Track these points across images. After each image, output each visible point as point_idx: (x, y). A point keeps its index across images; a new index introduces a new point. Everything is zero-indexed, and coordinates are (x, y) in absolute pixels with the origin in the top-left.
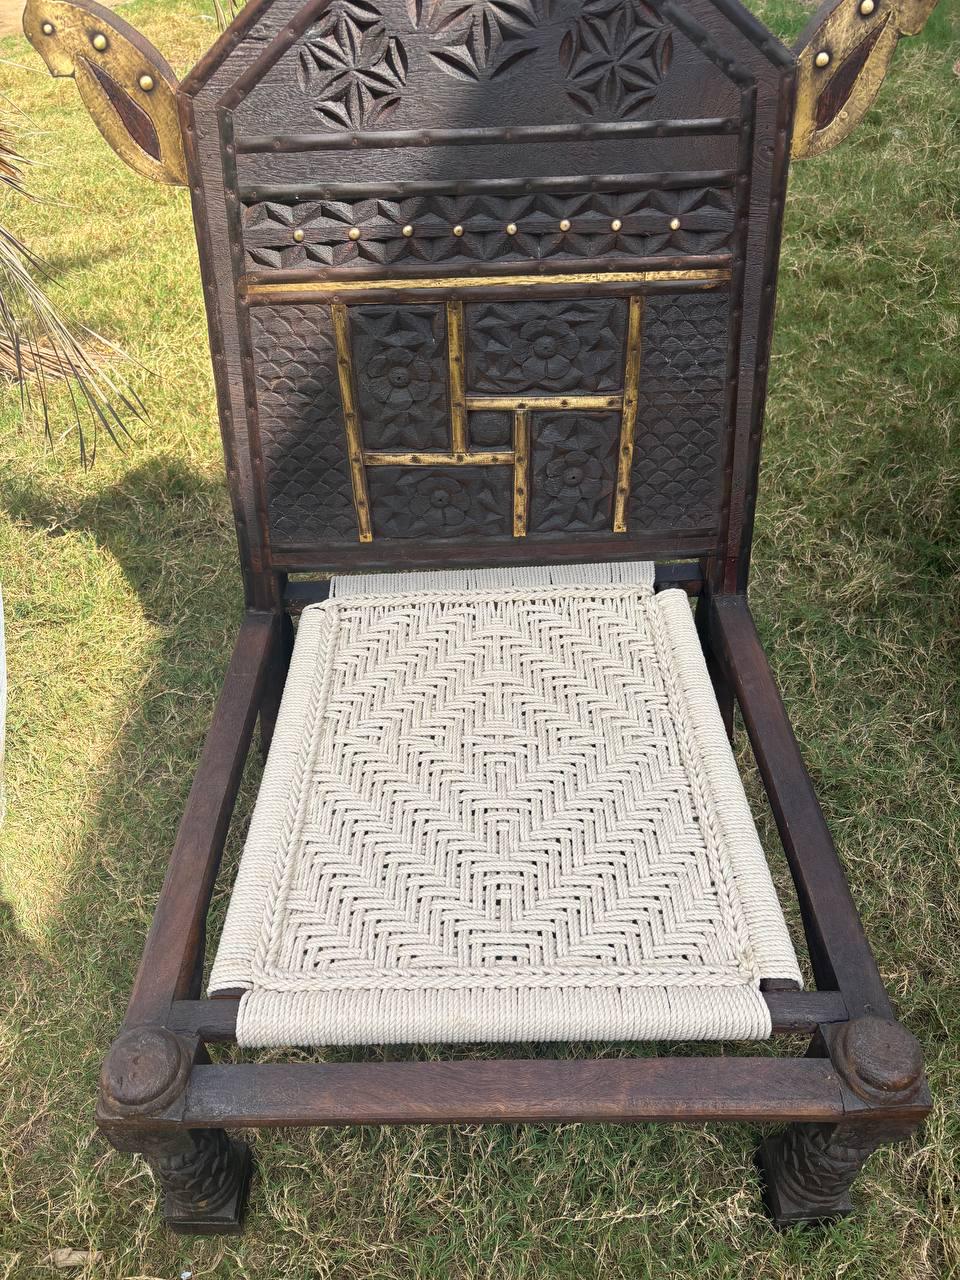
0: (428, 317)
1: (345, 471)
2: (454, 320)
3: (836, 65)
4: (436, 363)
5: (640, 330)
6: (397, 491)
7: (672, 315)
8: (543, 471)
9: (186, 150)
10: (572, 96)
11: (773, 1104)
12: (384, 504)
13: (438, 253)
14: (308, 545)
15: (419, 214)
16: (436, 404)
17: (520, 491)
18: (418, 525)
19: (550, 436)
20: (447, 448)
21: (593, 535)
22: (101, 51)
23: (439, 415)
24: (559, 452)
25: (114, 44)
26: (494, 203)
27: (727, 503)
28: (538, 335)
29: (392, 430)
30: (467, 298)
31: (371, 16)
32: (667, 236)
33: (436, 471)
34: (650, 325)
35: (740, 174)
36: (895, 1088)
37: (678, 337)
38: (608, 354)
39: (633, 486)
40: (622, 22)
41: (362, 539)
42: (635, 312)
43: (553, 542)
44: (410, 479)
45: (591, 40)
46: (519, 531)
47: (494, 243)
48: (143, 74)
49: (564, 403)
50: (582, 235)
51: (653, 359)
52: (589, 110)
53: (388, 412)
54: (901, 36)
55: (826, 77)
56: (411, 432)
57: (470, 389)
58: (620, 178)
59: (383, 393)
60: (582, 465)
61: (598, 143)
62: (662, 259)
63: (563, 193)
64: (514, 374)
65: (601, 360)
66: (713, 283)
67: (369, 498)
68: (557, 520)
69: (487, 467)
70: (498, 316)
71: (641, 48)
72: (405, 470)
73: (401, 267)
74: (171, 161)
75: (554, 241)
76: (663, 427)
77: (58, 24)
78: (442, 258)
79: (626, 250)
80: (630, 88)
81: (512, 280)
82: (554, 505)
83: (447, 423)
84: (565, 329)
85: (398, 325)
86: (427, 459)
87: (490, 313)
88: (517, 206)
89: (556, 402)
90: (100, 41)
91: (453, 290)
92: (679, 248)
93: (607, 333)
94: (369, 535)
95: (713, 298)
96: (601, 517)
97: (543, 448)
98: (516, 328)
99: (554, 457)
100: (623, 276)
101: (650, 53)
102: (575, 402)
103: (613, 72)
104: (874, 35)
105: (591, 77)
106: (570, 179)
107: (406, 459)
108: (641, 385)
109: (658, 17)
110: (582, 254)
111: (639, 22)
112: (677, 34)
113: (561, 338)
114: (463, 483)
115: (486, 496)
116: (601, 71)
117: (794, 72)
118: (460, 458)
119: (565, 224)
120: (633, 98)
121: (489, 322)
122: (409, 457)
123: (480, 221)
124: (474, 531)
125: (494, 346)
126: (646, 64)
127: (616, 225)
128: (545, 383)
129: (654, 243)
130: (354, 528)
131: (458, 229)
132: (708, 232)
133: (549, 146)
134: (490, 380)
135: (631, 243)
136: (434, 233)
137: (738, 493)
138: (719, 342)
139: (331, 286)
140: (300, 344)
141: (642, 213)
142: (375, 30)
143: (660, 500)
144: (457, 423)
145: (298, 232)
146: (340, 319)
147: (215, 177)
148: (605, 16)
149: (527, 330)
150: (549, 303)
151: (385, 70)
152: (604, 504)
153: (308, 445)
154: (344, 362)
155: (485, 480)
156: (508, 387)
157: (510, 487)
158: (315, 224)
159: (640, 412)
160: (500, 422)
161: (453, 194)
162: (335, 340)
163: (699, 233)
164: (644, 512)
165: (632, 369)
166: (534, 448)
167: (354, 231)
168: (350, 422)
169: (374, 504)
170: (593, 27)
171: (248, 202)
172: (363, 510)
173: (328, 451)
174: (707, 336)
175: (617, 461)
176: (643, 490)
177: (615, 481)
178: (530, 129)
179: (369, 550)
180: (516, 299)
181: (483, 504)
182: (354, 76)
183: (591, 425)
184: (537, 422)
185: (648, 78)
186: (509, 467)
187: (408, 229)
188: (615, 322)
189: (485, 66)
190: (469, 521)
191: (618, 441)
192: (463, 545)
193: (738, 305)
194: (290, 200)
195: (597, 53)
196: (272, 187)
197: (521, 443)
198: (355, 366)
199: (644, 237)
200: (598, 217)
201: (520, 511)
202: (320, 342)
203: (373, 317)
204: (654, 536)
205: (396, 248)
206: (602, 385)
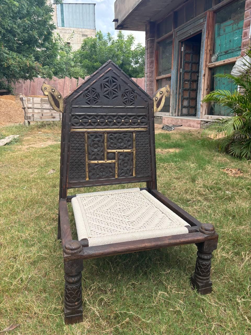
0: (101, 136)
1: (85, 165)
2: (106, 135)
3: (158, 100)
4: (102, 144)
5: (135, 138)
6: (94, 169)
7: (139, 136)
8: (120, 164)
10: (123, 102)
12: (91, 172)
14: (75, 182)
15: (100, 118)
16: (102, 151)
17: (117, 168)
18: (98, 176)
19: (121, 157)
20: (104, 160)
21: (129, 177)
22: (53, 92)
23: (102, 153)
24: (123, 160)
25: (55, 91)
26: (112, 117)
27: (152, 170)
28: (119, 139)
29: (94, 157)
30: (108, 133)
31: (95, 90)
32: (138, 123)
33: (102, 164)
35: (148, 114)
37: (141, 139)
39: (136, 167)
40: (129, 93)
41: (87, 180)
42: (134, 134)
43: (122, 179)
44: (96, 166)
45: (125, 95)
46: (116, 177)
47: (112, 123)
48: (59, 96)
49: (124, 151)
50: (125, 122)
51: (138, 143)
52: (126, 104)
53: (93, 153)
55: (157, 101)
56: (97, 157)
57: (108, 149)
58: (131, 114)
59: (93, 150)
60: (127, 163)
61: (127, 109)
62: (138, 126)
63: (123, 116)
64: (115, 146)
65: (129, 143)
66: (145, 130)
67: (89, 171)
68: (123, 174)
69: (111, 163)
70: (113, 136)
71: (132, 97)
72: (96, 164)
73: (97, 127)
74: (61, 109)
75: (121, 123)
76: (140, 155)
77: (47, 88)
78: (104, 126)
79: (132, 125)
80: (131, 102)
81: (115, 130)
82: (123, 171)
83: (104, 155)
84: (123, 138)
85: (96, 137)
86: (100, 162)
87: (111, 135)
88: (115, 118)
89: (122, 151)
91: (106, 131)
92: (140, 125)
93: (130, 139)
94: (88, 179)
95: (146, 133)
96: (131, 173)
97: (120, 159)
98: (116, 138)
99: (122, 161)
100: (132, 129)
101: (134, 97)
102: (125, 151)
103: (129, 99)
104: (163, 96)
106: (123, 114)
107: (96, 162)
108: (136, 147)
109: (134, 93)
110: (126, 126)
111: (132, 93)
112: (137, 95)
113: (122, 139)
114: (107, 167)
115: (110, 169)
116: (127, 99)
117: (153, 100)
118: (106, 161)
119: (123, 121)
120: (132, 103)
121: (111, 137)
122: (97, 161)
123: (110, 120)
124: (108, 177)
125: (112, 141)
126: (133, 99)
127: (130, 121)
128: (120, 147)
129: (136, 124)
130: (85, 177)
131: (106, 121)
132: (144, 123)
133: (120, 109)
134: (111, 147)
135: (133, 124)
136: (103, 122)
137: (153, 168)
138: (147, 140)
139: (85, 130)
140: (78, 140)
141: (134, 119)
142: (95, 92)
143: (140, 169)
144: (106, 155)
145: (81, 121)
146: (86, 135)
147: (68, 111)
148: (127, 92)
149: (117, 138)
150: (120, 133)
151: (96, 97)
152: (131, 170)
153: (78, 160)
154: (86, 143)
155: (110, 166)
156: (114, 148)
157: (115, 167)
158: (83, 119)
159: (136, 152)
160: (113, 154)
161: (106, 116)
162: (85, 139)
163: (142, 123)
164: (138, 172)
165: (134, 145)
166: (119, 159)
167: (90, 121)
168: (87, 155)
169: (89, 172)
170: (126, 93)
171: (73, 116)
172: (87, 173)
173: (82, 161)
174: (145, 139)
175: (133, 162)
176: (137, 167)
177: (133, 166)
178: (117, 107)
179: (87, 182)
180: (115, 133)
181: (110, 171)
182: (91, 98)
183: (128, 155)
184: (119, 155)
185: (134, 100)
186: (115, 163)
187: (98, 121)
188: (131, 137)
189: (111, 98)
190: (107, 175)
191: (133, 158)
192: (106, 180)
193: (149, 134)
194: (80, 116)
195: (126, 97)
196: (77, 113)
197: (116, 158)
198: (88, 144)
199: (134, 123)
200: (128, 120)
201: (116, 172)
202: (82, 140)
203: (92, 135)
204: (140, 177)
205: (96, 124)
206: (129, 148)
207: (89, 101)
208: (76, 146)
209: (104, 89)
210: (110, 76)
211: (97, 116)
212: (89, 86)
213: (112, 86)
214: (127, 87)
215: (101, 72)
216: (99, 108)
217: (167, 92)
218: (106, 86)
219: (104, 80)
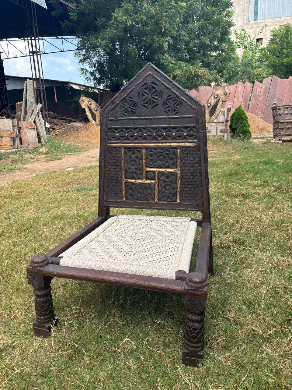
0: (139, 151)
1: (121, 183)
2: (144, 151)
3: (212, 106)
4: (140, 161)
5: (180, 155)
6: (131, 189)
7: (186, 152)
8: (161, 186)
9: (100, 120)
10: (165, 112)
11: (168, 285)
12: (129, 192)
13: (141, 139)
14: (112, 200)
15: (138, 132)
16: (140, 169)
17: (156, 190)
18: (136, 197)
19: (162, 178)
20: (141, 179)
21: (172, 203)
22: (90, 104)
23: (140, 172)
24: (165, 182)
25: (92, 103)
26: (152, 130)
27: (202, 197)
28: (160, 156)
29: (131, 175)
30: (147, 148)
31: (132, 99)
32: (184, 137)
33: (140, 184)
34: (182, 154)
35: (197, 125)
36: (196, 283)
37: (188, 157)
38: (174, 160)
39: (181, 191)
40: (173, 100)
41: (123, 200)
42: (179, 150)
43: (163, 204)
44: (134, 186)
46: (156, 201)
47: (152, 137)
48: (96, 108)
49: (165, 170)
50: (168, 136)
51: (183, 161)
52: (168, 114)
53: (131, 171)
54: (223, 102)
55: (210, 108)
56: (135, 175)
57: (147, 167)
58: (174, 125)
59: (130, 167)
60: (169, 185)
61: (170, 119)
62: (183, 141)
63: (164, 128)
64: (156, 164)
65: (172, 162)
66: (194, 146)
67: (126, 190)
68: (165, 198)
69: (150, 184)
70: (152, 152)
71: (177, 104)
72: (133, 184)
73: (134, 141)
74: (98, 122)
75: (163, 137)
77: (84, 101)
78: (142, 140)
79: (176, 139)
80: (175, 110)
81: (155, 144)
82: (164, 194)
83: (142, 174)
84: (165, 155)
85: (134, 153)
86: (138, 181)
87: (151, 151)
88: (155, 131)
89: (163, 170)
90: (90, 103)
91: (144, 146)
92: (187, 139)
93: (173, 156)
94: (125, 199)
95: (194, 149)
97: (162, 181)
98: (156, 154)
99: (164, 183)
100: (176, 144)
102: (168, 170)
103: (172, 108)
104: (218, 101)
105: (168, 108)
106: (165, 126)
107: (133, 181)
108: (181, 167)
110: (168, 140)
111: (176, 100)
112: (183, 101)
113: (164, 157)
114: (145, 188)
115: (149, 191)
116: (170, 108)
118: (144, 181)
119: (164, 134)
120: (175, 112)
121: (150, 153)
122: (134, 180)
123: (149, 133)
124: (147, 200)
125: (151, 158)
126: (178, 107)
127: (174, 134)
128: (161, 166)
129: (182, 138)
130: (122, 197)
131: (145, 134)
132: (192, 136)
133: (161, 120)
134: (150, 165)
135: (177, 138)
136: (141, 135)
137: (205, 194)
138: (196, 158)
139: (122, 145)
140: (115, 156)
141: (179, 132)
142: (132, 101)
143: (187, 195)
144: (144, 174)
145: (117, 134)
146: (123, 151)
147: (104, 125)
148: (170, 99)
149: (158, 155)
150: (162, 149)
151: (133, 108)
152: (175, 195)
153: (115, 177)
154: (123, 159)
155: (149, 187)
156: (154, 167)
157: (154, 189)
158: (120, 133)
159: (181, 173)
160: (152, 174)
161: (144, 128)
162: (122, 155)
163: (190, 136)
164: (184, 198)
165: (179, 164)
166: (159, 180)
167: (127, 134)
168: (123, 172)
169: (126, 192)
170: (168, 101)
171: (109, 129)
172: (124, 192)
173: (118, 179)
174: (194, 157)
175: (177, 184)
176: (183, 192)
177: (177, 189)
178: (158, 117)
179: (124, 203)
180: (156, 148)
181: (148, 193)
182: (129, 109)
183: (171, 176)
184: (160, 174)
185: (178, 109)
186: (154, 184)
187: (136, 134)
188: (175, 153)
189: (150, 107)
190: (146, 197)
191: (177, 180)
192: (144, 203)
193: (199, 150)
194: (116, 129)
195: (169, 104)
196: (113, 127)
197: (157, 179)
198: (125, 161)
199: (179, 137)
200: (171, 133)
201: (156, 195)
202: (119, 155)
203: (129, 151)
204: (186, 204)
205: (134, 138)
206: (173, 167)
207: (126, 112)
208: (113, 163)
209: (142, 98)
210: (149, 82)
211: (135, 129)
212: (126, 95)
213: (152, 93)
214: (170, 93)
215: (138, 78)
216: (136, 119)
217: (225, 95)
218: (145, 94)
219: (142, 87)
